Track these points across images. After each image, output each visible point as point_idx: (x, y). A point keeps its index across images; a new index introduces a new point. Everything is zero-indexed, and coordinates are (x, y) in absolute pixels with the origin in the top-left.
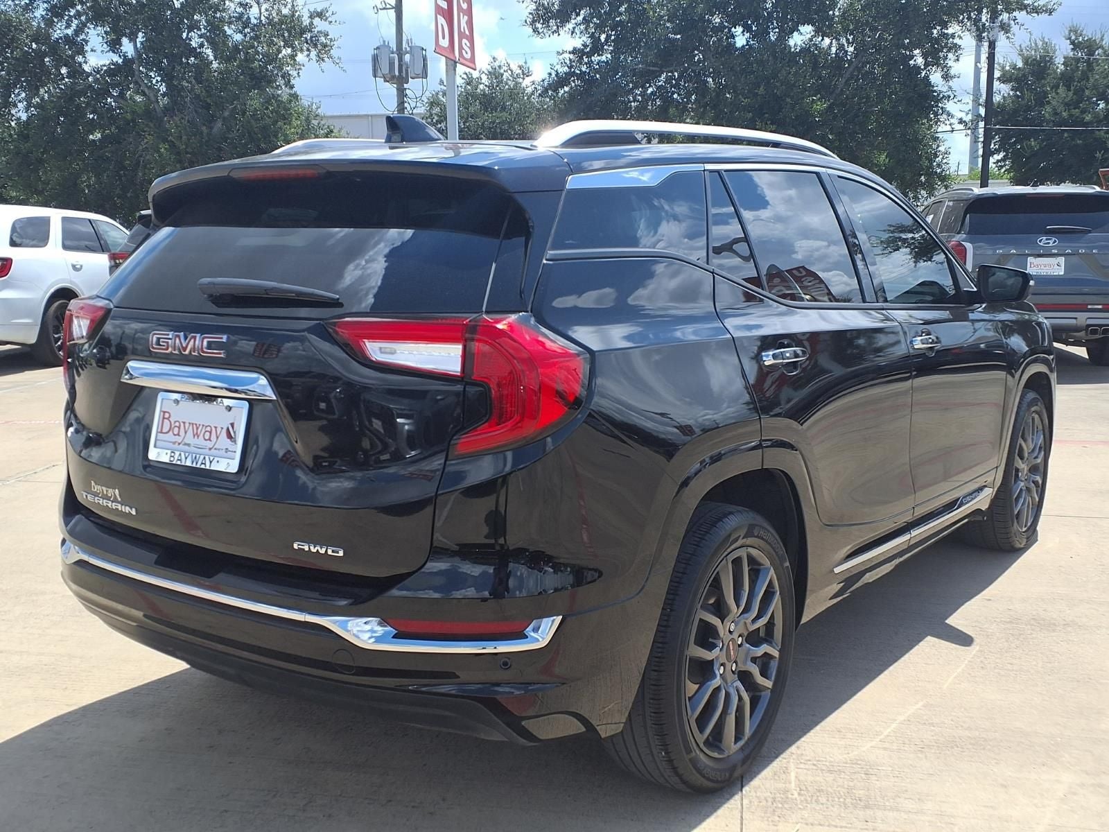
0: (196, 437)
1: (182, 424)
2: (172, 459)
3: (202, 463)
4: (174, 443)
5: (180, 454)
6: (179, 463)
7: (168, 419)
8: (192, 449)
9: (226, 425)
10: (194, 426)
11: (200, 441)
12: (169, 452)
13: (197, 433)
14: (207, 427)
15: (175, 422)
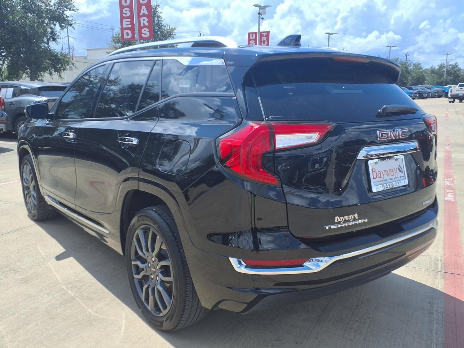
0: (388, 176)
1: (381, 172)
2: (384, 188)
3: (396, 185)
4: (380, 181)
5: (386, 185)
6: (387, 188)
7: (375, 172)
8: (388, 181)
9: (397, 167)
10: (386, 171)
11: (390, 177)
12: (381, 185)
13: (388, 174)
14: (391, 170)
15: (378, 172)
